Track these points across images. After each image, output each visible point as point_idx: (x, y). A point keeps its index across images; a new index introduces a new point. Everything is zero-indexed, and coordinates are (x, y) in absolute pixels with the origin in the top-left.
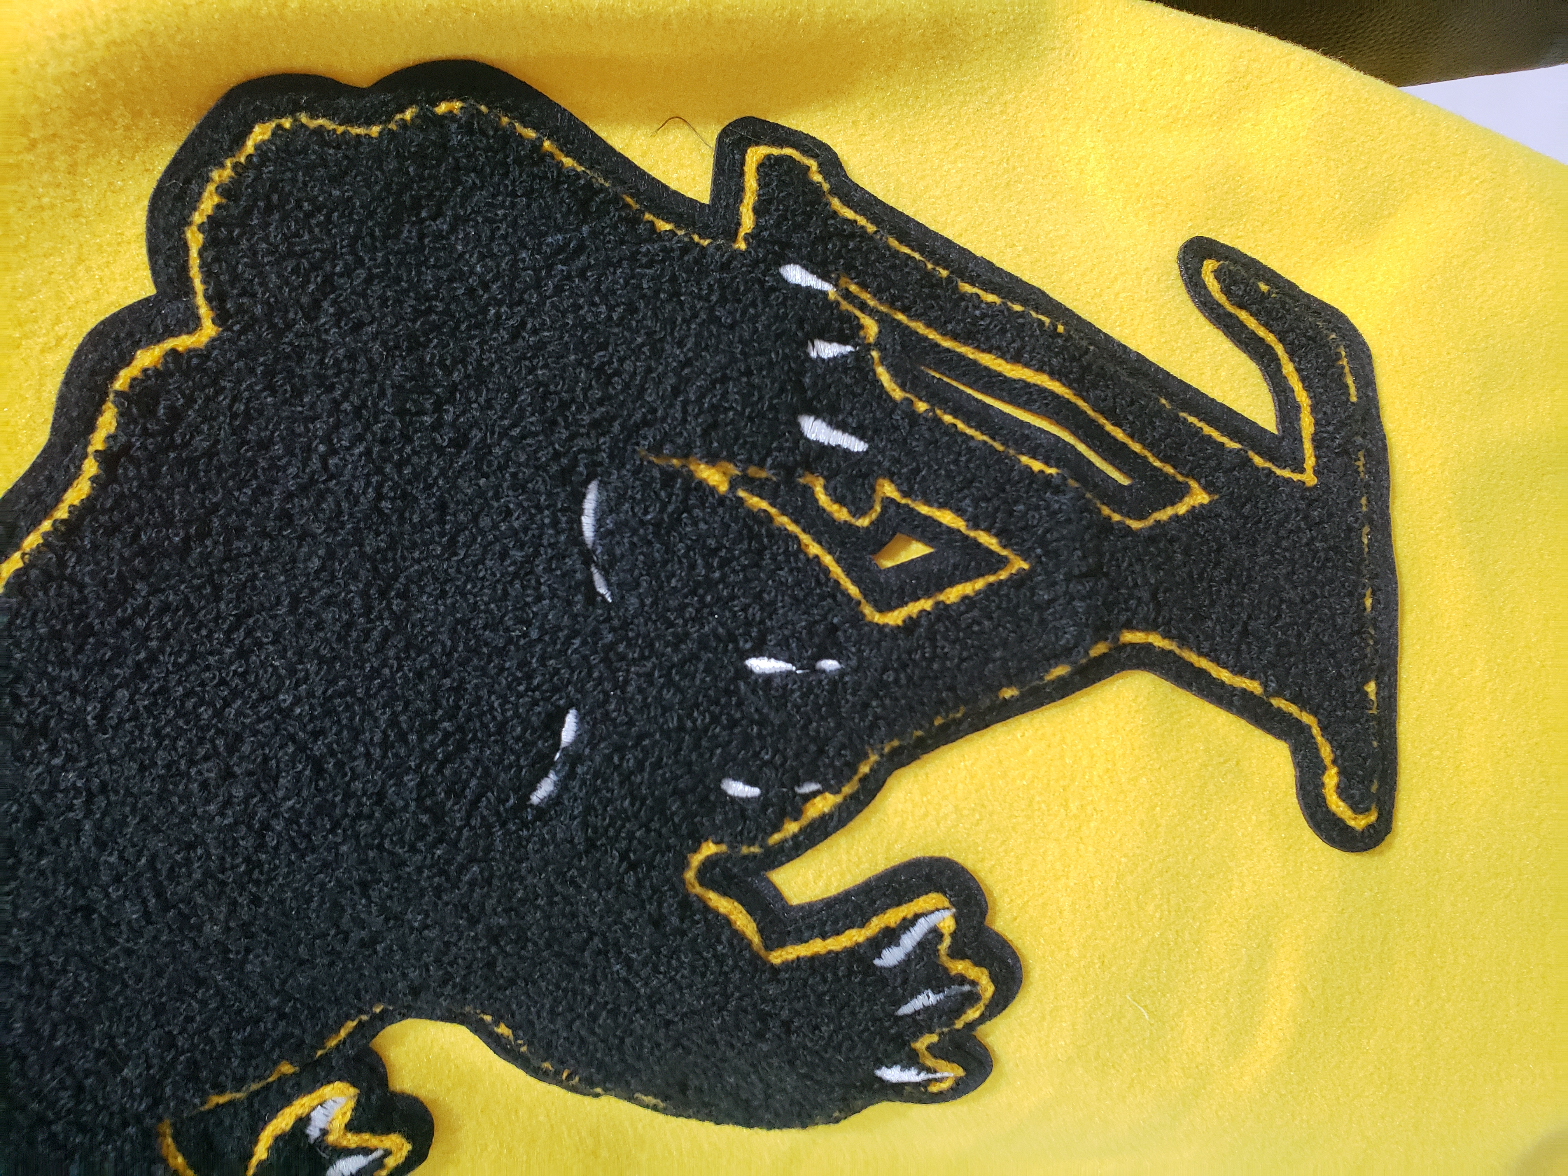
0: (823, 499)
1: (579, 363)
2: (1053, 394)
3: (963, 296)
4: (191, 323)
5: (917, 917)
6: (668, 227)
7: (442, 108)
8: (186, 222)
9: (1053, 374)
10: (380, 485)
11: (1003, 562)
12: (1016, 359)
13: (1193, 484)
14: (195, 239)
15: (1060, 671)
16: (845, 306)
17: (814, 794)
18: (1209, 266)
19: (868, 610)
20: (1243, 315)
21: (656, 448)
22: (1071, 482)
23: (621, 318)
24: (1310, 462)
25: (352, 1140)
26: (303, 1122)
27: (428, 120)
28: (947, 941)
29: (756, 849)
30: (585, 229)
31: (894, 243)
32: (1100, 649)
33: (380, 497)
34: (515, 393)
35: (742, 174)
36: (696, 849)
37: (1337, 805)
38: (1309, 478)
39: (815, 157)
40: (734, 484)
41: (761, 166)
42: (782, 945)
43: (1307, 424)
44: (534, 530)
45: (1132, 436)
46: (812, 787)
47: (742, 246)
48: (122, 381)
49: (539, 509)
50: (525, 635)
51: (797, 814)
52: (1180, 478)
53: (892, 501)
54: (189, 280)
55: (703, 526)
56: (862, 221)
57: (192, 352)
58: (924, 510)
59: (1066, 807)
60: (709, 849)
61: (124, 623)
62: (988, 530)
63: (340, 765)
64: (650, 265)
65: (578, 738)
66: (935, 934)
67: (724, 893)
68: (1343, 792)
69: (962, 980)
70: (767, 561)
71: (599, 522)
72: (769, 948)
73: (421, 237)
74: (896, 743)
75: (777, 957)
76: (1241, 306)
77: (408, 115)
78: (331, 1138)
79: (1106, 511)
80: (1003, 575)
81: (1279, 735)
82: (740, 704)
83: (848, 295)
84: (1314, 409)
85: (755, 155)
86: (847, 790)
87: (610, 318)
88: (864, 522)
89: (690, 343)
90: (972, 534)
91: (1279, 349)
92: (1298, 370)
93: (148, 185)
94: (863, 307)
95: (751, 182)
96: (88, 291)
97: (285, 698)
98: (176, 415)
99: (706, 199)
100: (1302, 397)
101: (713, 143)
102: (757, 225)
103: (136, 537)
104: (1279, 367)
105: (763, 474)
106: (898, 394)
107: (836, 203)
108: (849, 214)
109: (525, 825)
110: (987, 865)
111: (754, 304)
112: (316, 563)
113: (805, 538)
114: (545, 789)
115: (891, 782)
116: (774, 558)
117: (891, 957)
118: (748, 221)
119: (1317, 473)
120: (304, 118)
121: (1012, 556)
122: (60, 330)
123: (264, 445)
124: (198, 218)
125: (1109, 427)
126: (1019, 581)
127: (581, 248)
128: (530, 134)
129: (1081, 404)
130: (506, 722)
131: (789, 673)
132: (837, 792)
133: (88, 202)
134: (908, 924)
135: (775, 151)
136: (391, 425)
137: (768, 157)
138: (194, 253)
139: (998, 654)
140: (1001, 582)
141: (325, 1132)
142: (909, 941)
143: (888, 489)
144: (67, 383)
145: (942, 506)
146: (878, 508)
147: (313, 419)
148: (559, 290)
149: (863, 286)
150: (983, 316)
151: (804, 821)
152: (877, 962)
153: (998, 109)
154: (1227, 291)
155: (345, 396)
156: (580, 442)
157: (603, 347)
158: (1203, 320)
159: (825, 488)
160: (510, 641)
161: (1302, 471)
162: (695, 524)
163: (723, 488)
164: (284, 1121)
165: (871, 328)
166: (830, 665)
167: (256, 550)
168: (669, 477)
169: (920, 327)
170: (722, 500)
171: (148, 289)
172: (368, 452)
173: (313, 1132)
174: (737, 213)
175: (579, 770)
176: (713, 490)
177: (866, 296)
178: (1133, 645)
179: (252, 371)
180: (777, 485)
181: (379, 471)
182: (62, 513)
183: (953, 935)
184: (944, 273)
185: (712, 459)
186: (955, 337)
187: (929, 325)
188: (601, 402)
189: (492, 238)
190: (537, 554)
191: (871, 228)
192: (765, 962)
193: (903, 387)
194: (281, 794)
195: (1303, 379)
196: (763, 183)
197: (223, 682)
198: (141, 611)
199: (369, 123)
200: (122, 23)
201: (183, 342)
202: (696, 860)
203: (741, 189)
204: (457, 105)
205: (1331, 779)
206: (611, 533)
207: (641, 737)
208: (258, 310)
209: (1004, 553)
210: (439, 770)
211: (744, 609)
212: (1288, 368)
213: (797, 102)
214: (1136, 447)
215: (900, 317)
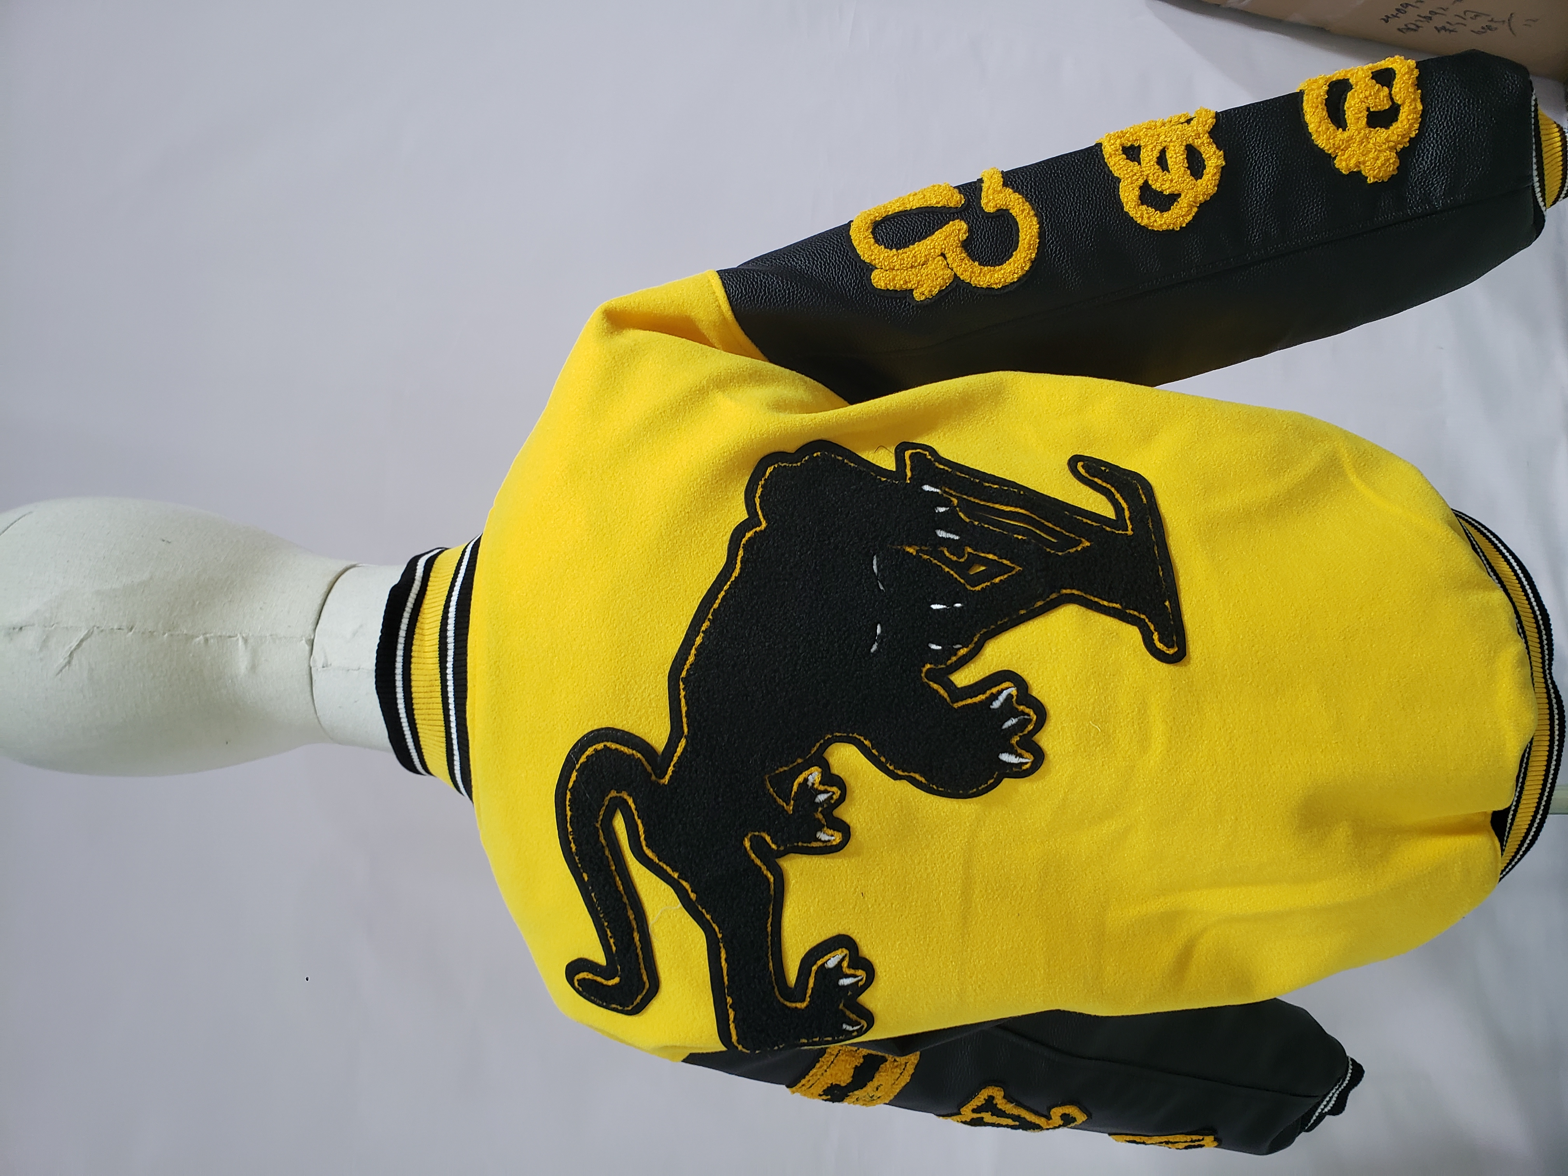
0: (947, 554)
1: (866, 521)
2: (1022, 513)
3: (986, 487)
4: (760, 524)
5: (1003, 690)
6: (885, 479)
7: (815, 455)
8: (755, 497)
9: (1021, 508)
10: (816, 562)
11: (1014, 568)
12: (1007, 505)
13: (1083, 540)
14: (757, 501)
15: (1039, 603)
16: (945, 495)
17: (960, 649)
18: (1080, 464)
19: (968, 587)
20: (1096, 480)
21: (892, 543)
22: (1033, 541)
23: (876, 507)
24: (1130, 527)
25: (822, 788)
26: (806, 780)
27: (812, 459)
28: (1015, 698)
29: (943, 666)
30: (861, 483)
31: (959, 474)
32: (1054, 596)
33: (816, 566)
34: (850, 532)
35: (905, 460)
36: (924, 666)
37: (1160, 645)
38: (1130, 532)
39: (927, 451)
40: (917, 552)
41: (910, 457)
42: (957, 702)
43: (1127, 514)
44: (860, 571)
45: (1055, 525)
46: (958, 646)
47: (909, 482)
48: (744, 541)
49: (861, 564)
50: (862, 602)
51: (955, 655)
52: (1077, 538)
53: (971, 553)
54: (758, 513)
55: (910, 565)
56: (946, 468)
57: (761, 531)
58: (983, 555)
59: (1051, 651)
60: (928, 666)
61: (753, 607)
62: (1005, 559)
63: (816, 643)
64: (882, 491)
65: (882, 632)
66: (1010, 696)
67: (935, 683)
68: (1160, 641)
69: (1023, 713)
70: (932, 574)
71: (878, 567)
72: (953, 702)
73: (817, 492)
74: (985, 630)
75: (956, 706)
76: (1095, 477)
77: (806, 458)
78: (815, 786)
79: (1048, 550)
80: (1014, 572)
81: (1133, 624)
82: (930, 618)
83: (945, 492)
84: (1129, 509)
85: (908, 454)
86: (971, 646)
87: (873, 508)
88: (962, 560)
89: (898, 511)
90: (1000, 561)
91: (1113, 490)
92: (1121, 496)
93: (743, 488)
94: (951, 495)
95: (908, 462)
96: (732, 519)
97: (798, 624)
98: (759, 549)
99: (894, 470)
100: (1124, 505)
101: (894, 452)
102: (912, 474)
103: (753, 583)
104: (1114, 496)
105: (926, 548)
106: (967, 520)
107: (937, 464)
108: (942, 467)
109: (870, 658)
110: (1026, 673)
111: (915, 498)
112: (801, 586)
113: (943, 567)
114: (874, 648)
115: (986, 645)
116: (934, 573)
117: (996, 705)
118: (909, 474)
119: (1132, 530)
120: (780, 464)
121: (1016, 567)
122: (726, 530)
123: (783, 555)
124: (757, 495)
125: (1046, 523)
126: (1019, 574)
127: (861, 488)
128: (840, 458)
129: (1033, 516)
130: (860, 628)
131: (944, 608)
132: (967, 647)
133: (730, 495)
134: (1000, 692)
135: (914, 451)
136: (817, 545)
137: (912, 453)
138: (758, 505)
139: (1016, 597)
140: (1013, 575)
141: (813, 784)
142: (1002, 698)
143: (969, 550)
144: (730, 544)
145: (988, 553)
146: (966, 556)
147: (795, 546)
148: (857, 501)
149: (950, 488)
150: (993, 493)
151: (958, 657)
152: (991, 707)
153: (990, 423)
154: (1087, 472)
155: (803, 538)
156: (870, 544)
157: (872, 516)
158: (1080, 484)
159: (948, 551)
160: (858, 604)
161: (1127, 530)
162: (908, 565)
163: (914, 554)
164: (800, 779)
165: (955, 501)
166: (958, 605)
167: (784, 584)
168: (898, 551)
169: (972, 499)
170: (915, 557)
171: (747, 517)
172: (812, 553)
173: (810, 784)
174: (906, 472)
175: (884, 640)
176: (912, 554)
177: (951, 492)
178: (1066, 594)
179: (777, 534)
180: (932, 551)
181: (815, 558)
182: (733, 579)
183: (1017, 696)
184: (978, 481)
185: (910, 546)
186: (984, 501)
187: (975, 498)
188: (874, 532)
189: (836, 490)
190: (861, 578)
191: (950, 470)
192: (952, 707)
193: (969, 518)
194: (800, 652)
195: (1123, 499)
196: (912, 462)
197: (780, 622)
198: (757, 603)
199: (797, 463)
200: (738, 447)
201: (758, 529)
202: (924, 670)
203: (905, 465)
204: (819, 453)
205: (1156, 636)
206: (882, 570)
207: (901, 630)
208: (778, 517)
209: (1013, 565)
210: (844, 642)
211: (927, 589)
212: (1118, 496)
213: (920, 434)
214: (1058, 529)
215: (965, 497)
